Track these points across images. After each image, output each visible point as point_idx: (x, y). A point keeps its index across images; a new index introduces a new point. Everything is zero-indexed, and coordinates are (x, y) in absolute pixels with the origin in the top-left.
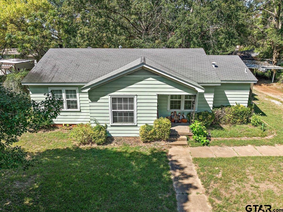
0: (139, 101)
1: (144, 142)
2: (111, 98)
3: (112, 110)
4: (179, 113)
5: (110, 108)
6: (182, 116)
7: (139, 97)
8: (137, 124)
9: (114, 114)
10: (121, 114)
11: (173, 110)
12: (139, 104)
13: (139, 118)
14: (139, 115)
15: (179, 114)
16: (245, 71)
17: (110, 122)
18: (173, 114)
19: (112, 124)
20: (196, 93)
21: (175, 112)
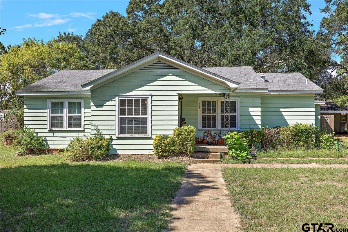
0: (154, 103)
1: (159, 158)
2: (118, 99)
3: (120, 116)
4: (215, 133)
5: (116, 113)
6: (219, 136)
7: (154, 98)
8: (152, 135)
9: (122, 121)
10: (130, 121)
11: (207, 129)
12: (154, 108)
13: (154, 128)
14: (154, 123)
15: (215, 135)
16: (306, 83)
17: (116, 133)
18: (206, 134)
19: (118, 135)
20: (228, 91)
21: (209, 131)
